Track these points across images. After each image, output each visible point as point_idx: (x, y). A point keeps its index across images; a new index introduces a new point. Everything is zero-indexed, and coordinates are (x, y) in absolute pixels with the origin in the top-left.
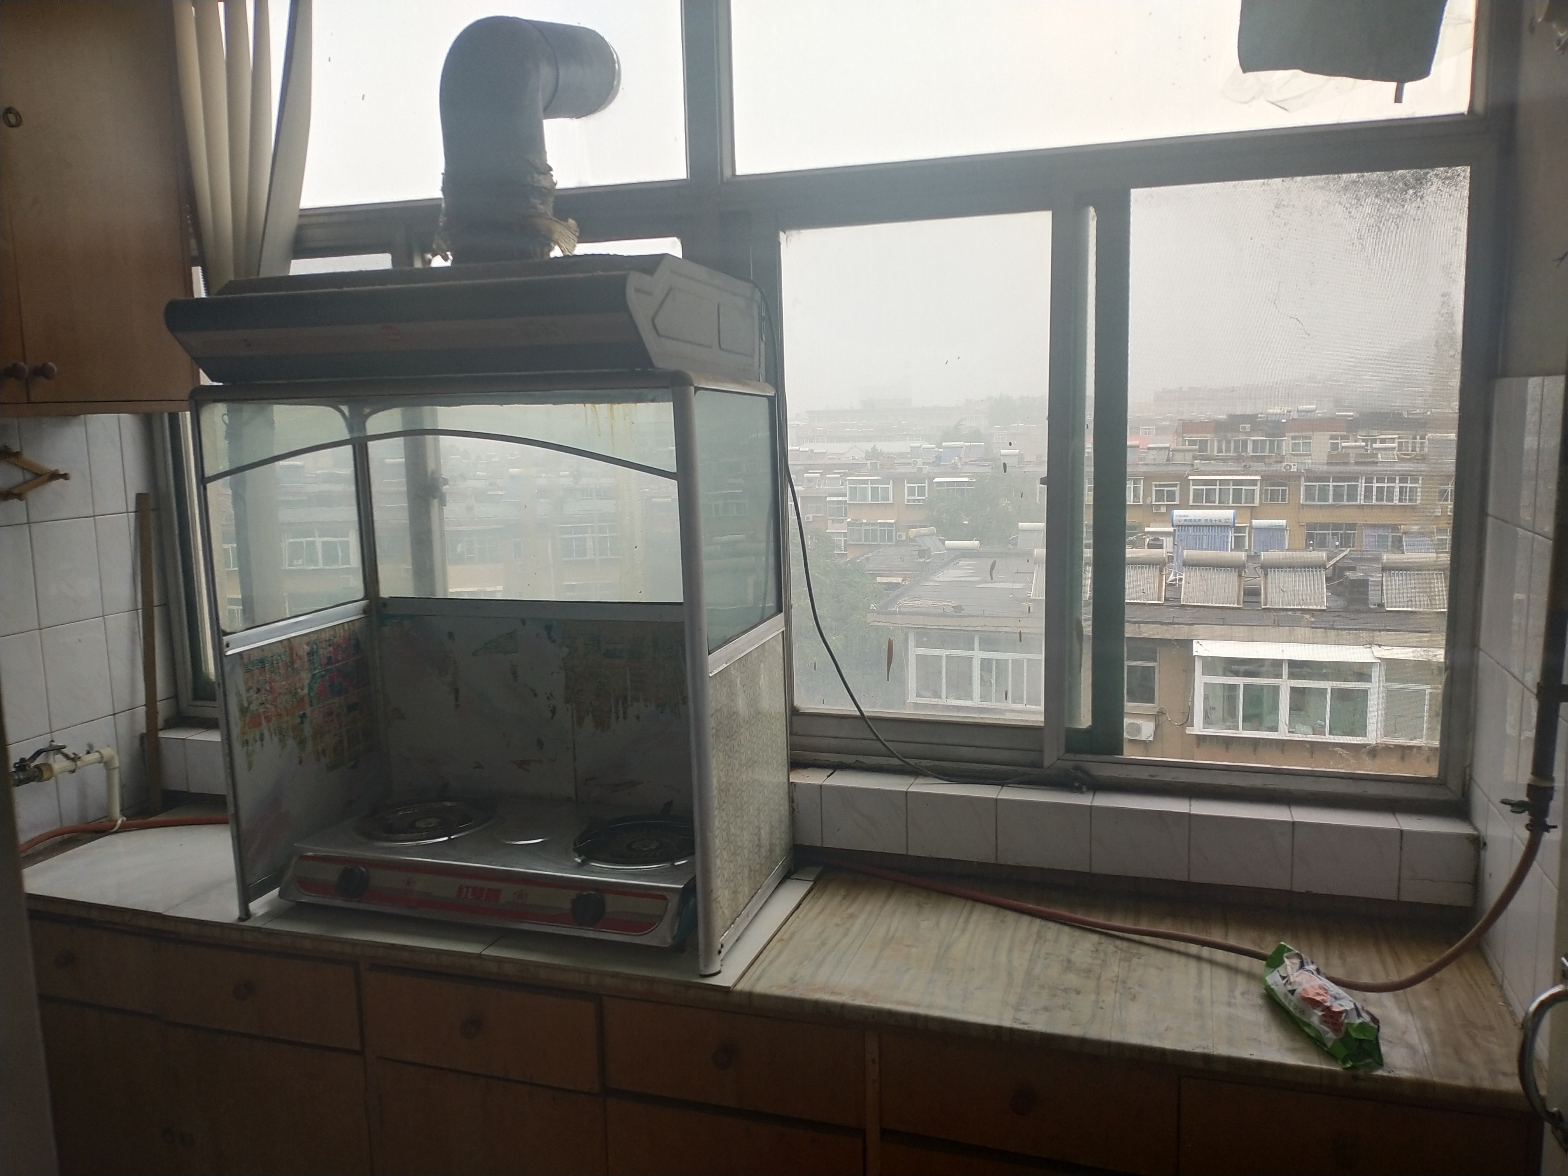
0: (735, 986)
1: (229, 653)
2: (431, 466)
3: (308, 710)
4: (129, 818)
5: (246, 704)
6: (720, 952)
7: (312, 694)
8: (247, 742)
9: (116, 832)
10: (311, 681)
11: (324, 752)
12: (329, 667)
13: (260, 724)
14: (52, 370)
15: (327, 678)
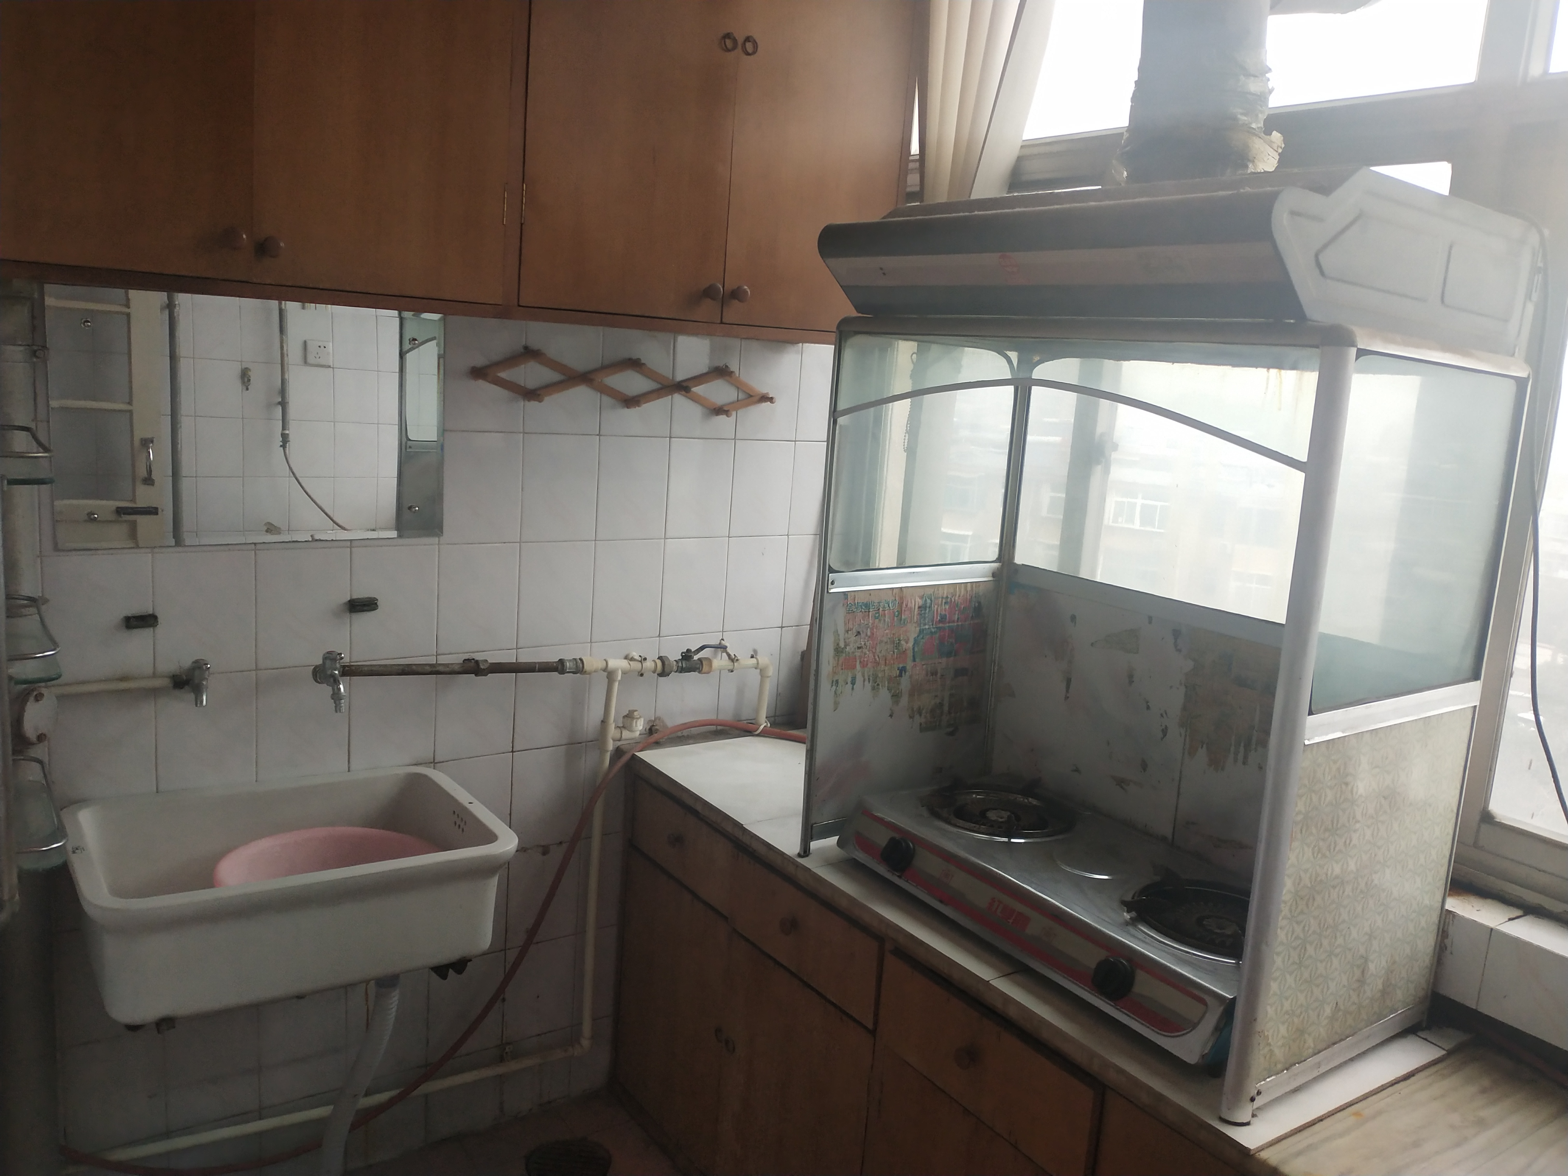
0: (1259, 1152)
1: (832, 591)
2: (1100, 429)
3: (909, 665)
4: (773, 724)
5: (842, 645)
6: (1252, 1100)
7: (916, 649)
8: (837, 681)
9: (758, 735)
10: (918, 636)
11: (920, 712)
12: (941, 625)
13: (854, 667)
14: (745, 292)
15: (937, 635)
